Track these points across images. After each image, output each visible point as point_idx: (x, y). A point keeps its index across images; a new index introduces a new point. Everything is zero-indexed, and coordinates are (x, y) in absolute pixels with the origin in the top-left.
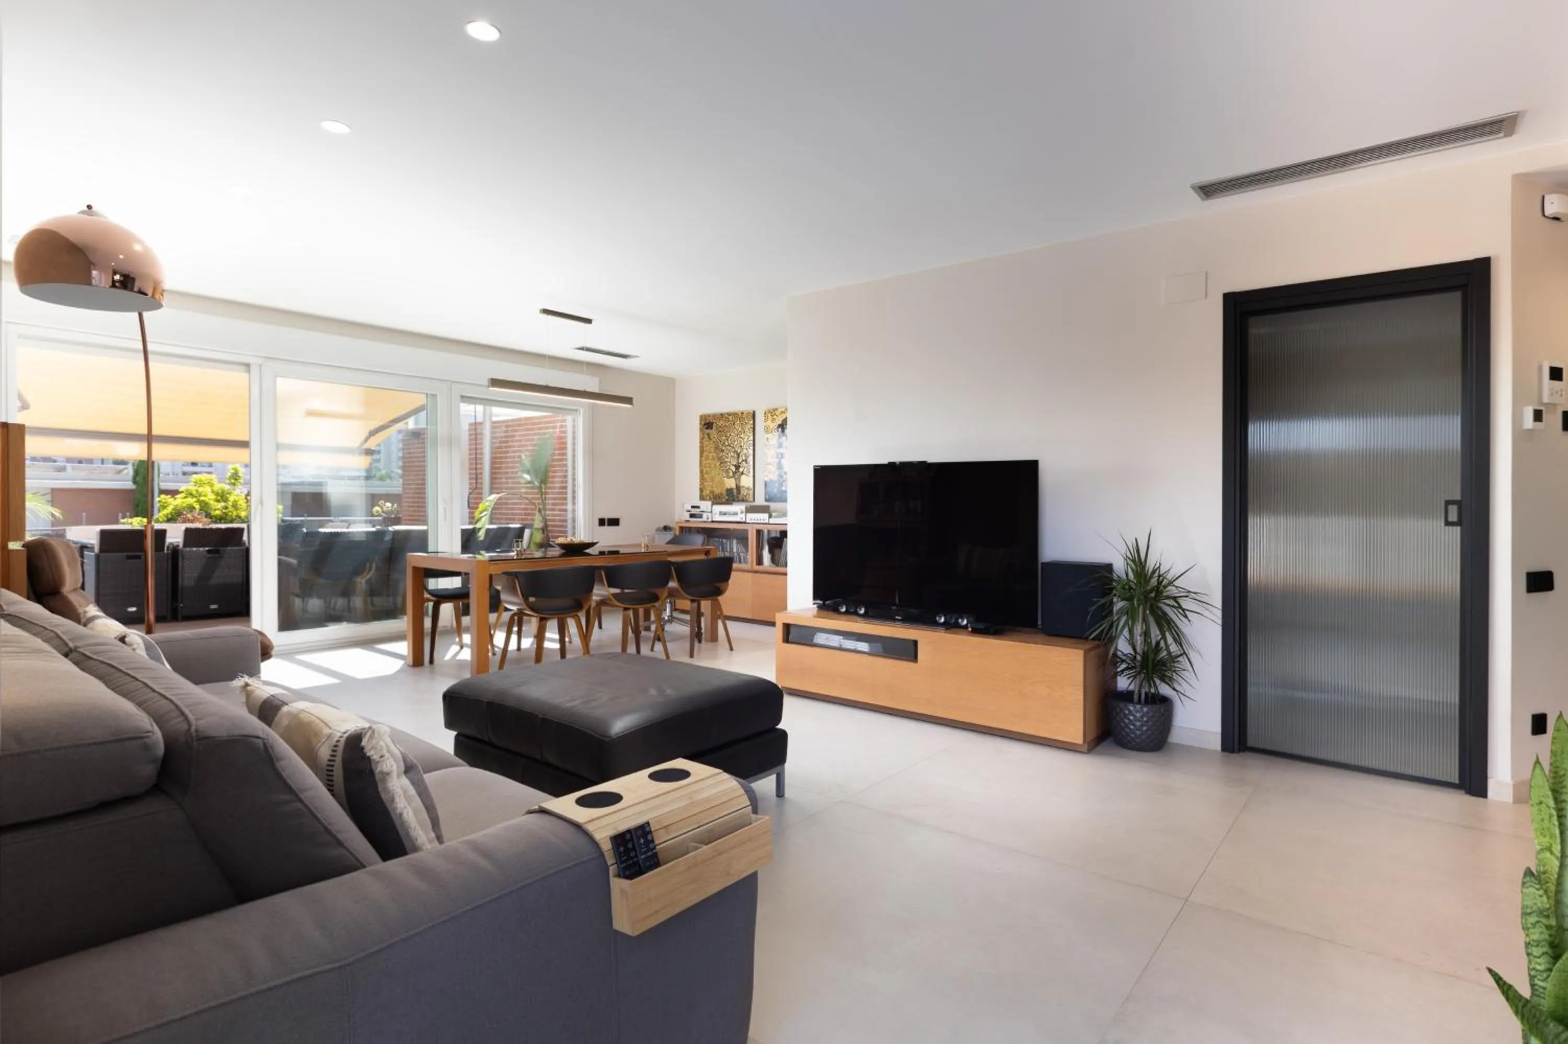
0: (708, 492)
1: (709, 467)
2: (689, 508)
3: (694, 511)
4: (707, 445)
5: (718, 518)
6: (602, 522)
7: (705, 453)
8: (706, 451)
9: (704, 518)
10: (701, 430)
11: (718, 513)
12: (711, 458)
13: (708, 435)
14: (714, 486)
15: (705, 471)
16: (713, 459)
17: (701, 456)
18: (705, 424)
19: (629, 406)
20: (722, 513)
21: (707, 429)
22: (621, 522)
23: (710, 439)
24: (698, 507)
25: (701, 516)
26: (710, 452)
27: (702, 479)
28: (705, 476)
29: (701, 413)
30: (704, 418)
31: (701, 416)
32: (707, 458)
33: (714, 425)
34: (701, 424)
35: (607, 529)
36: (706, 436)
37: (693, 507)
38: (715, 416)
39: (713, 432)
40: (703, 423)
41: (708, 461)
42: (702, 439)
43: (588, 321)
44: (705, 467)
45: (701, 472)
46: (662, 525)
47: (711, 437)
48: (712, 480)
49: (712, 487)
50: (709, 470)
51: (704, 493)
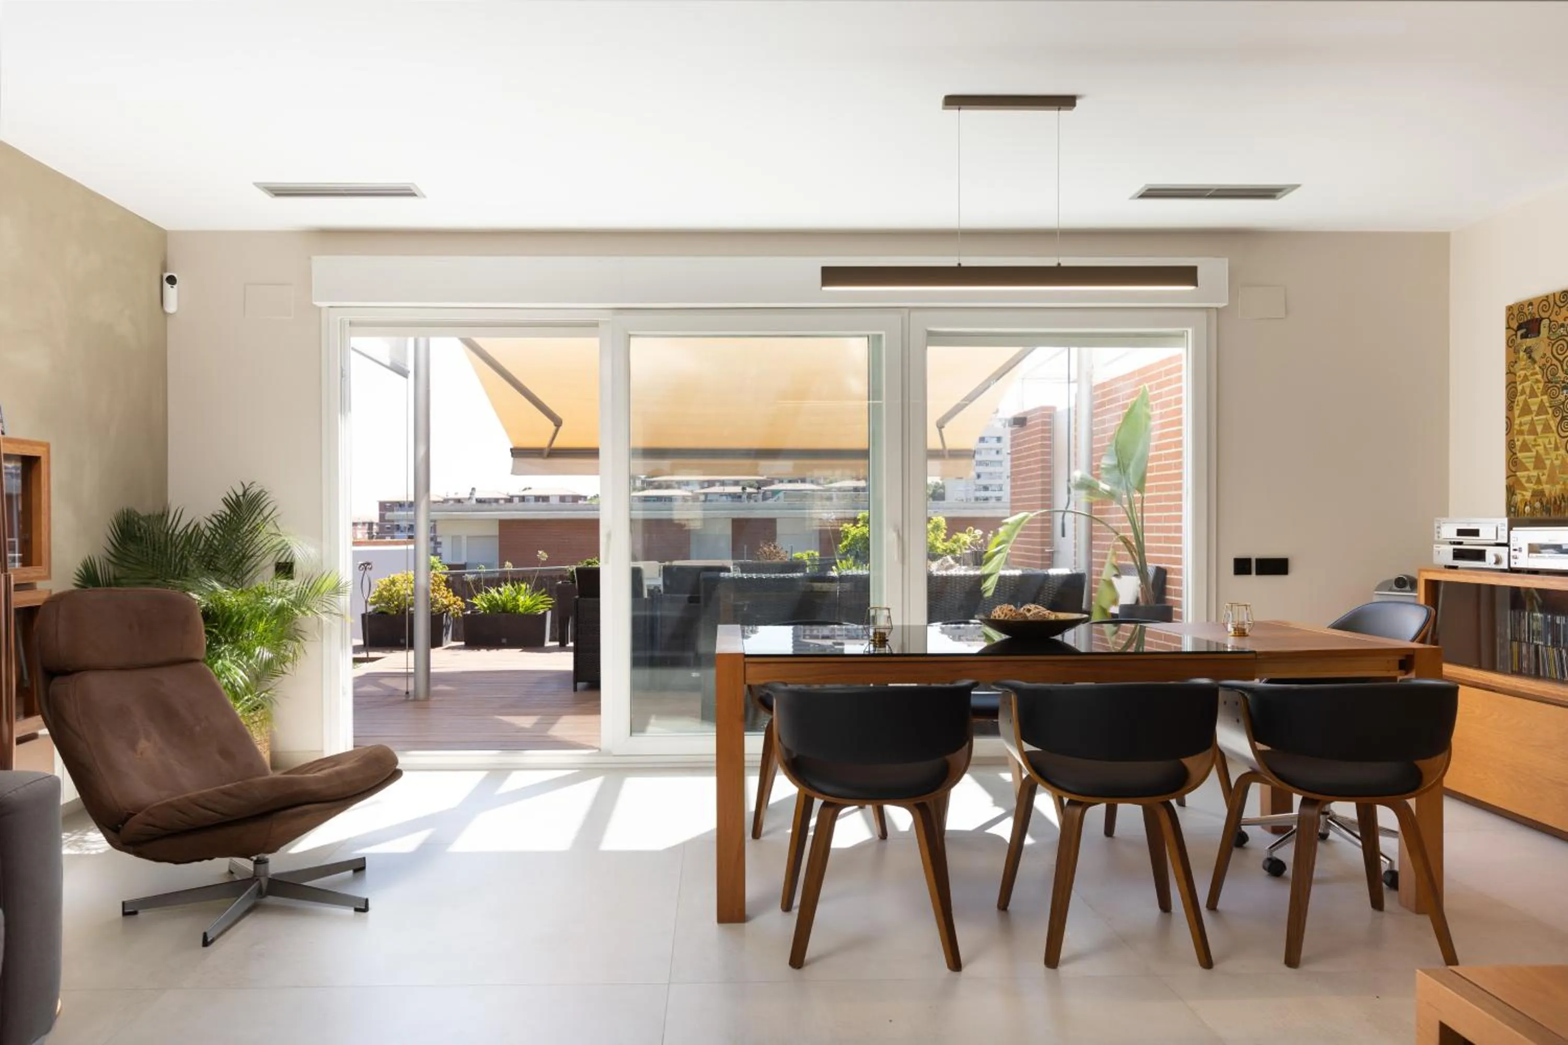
0: (1528, 495)
1: (1533, 431)
2: (1454, 536)
3: (1469, 543)
4: (1526, 378)
5: (1524, 561)
6: (1242, 567)
7: (1520, 399)
8: (1523, 392)
9: (1490, 562)
10: (1510, 343)
11: (1525, 549)
12: (1534, 408)
13: (1529, 351)
14: (1544, 478)
15: (1518, 444)
16: (1542, 410)
17: (1510, 408)
18: (1520, 327)
19: (1192, 288)
20: (1534, 549)
21: (1524, 336)
22: (1292, 566)
23: (1534, 362)
24: (1475, 533)
25: (1480, 555)
26: (1533, 394)
27: (1513, 463)
28: (1519, 455)
29: (1513, 299)
30: (1516, 312)
31: (1510, 308)
32: (1526, 410)
33: (1545, 322)
34: (1509, 328)
35: (1253, 581)
36: (1522, 354)
37: (1461, 532)
38: (1546, 301)
39: (1540, 344)
40: (1515, 325)
41: (1527, 418)
42: (1511, 366)
43: (1068, 101)
44: (1521, 433)
45: (1511, 445)
46: (1394, 576)
47: (1537, 356)
48: (1539, 463)
49: (1539, 481)
50: (1530, 438)
51: (1518, 498)
